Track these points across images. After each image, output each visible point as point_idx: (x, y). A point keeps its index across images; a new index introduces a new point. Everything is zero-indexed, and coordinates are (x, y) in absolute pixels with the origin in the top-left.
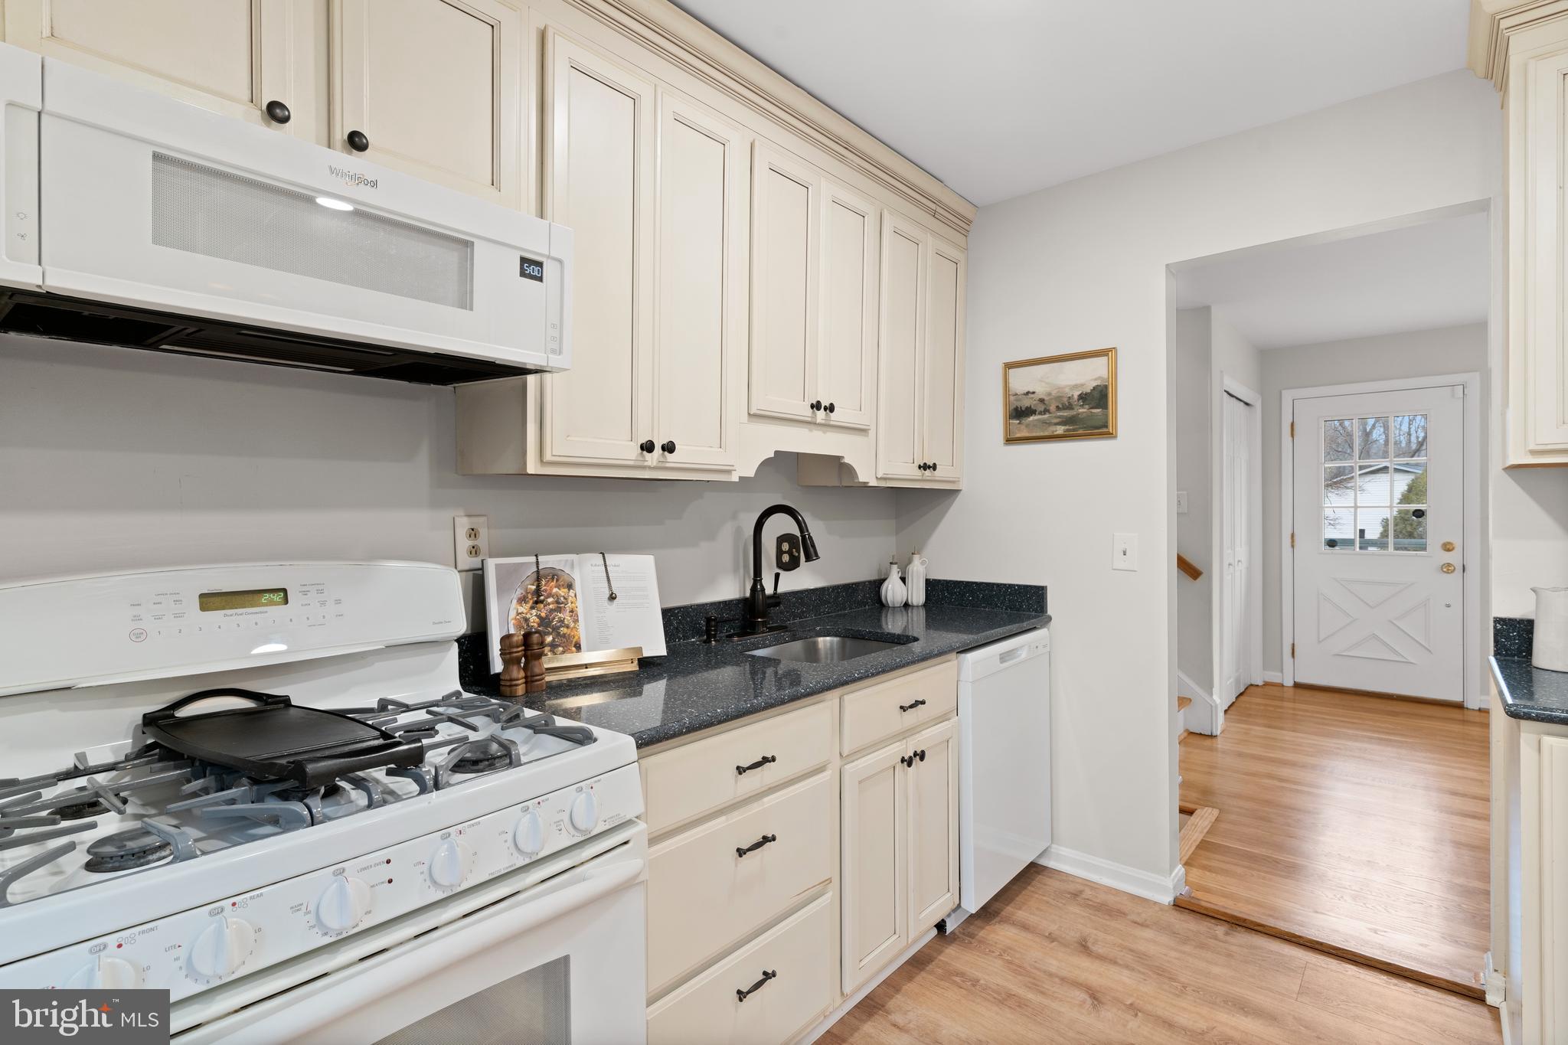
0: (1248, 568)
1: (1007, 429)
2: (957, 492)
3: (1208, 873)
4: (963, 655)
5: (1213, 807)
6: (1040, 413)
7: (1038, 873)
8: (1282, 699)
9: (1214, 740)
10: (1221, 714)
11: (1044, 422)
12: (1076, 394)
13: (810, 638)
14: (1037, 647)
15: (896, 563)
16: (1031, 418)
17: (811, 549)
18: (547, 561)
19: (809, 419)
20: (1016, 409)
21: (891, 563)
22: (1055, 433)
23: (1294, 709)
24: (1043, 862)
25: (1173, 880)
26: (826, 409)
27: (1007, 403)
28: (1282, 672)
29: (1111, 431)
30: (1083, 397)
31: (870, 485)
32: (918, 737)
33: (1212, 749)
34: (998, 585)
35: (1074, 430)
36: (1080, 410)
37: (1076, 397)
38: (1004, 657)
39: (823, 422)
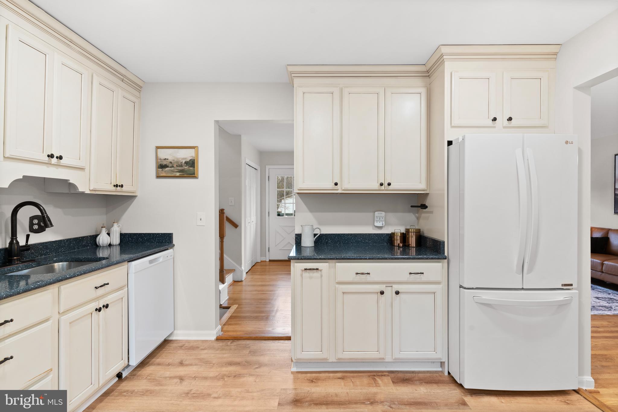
0: (256, 224)
1: (157, 173)
2: (135, 196)
3: (230, 326)
4: (130, 263)
5: (236, 304)
6: (170, 167)
7: (168, 343)
8: (266, 266)
9: (242, 282)
10: (244, 274)
11: (173, 171)
12: (184, 161)
13: (50, 263)
14: (167, 256)
15: (105, 227)
16: (167, 169)
17: (48, 222)
19: (47, 162)
20: (161, 165)
21: (102, 227)
22: (176, 175)
23: (269, 268)
24: (171, 338)
25: (216, 331)
26: (57, 157)
27: (157, 162)
28: (266, 257)
29: (196, 176)
30: (186, 163)
31: (86, 193)
32: (106, 299)
33: (241, 285)
34: (153, 234)
35: (183, 175)
36: (185, 168)
37: (184, 162)
38: (151, 262)
39: (56, 163)
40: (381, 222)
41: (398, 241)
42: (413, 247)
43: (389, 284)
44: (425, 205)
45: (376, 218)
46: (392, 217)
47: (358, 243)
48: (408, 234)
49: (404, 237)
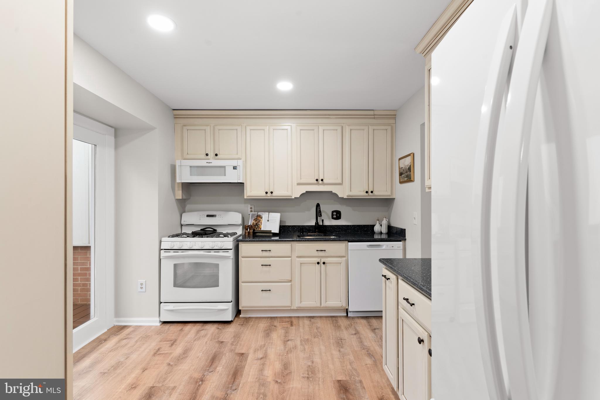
1: (400, 179)
2: (394, 198)
4: (349, 243)
12: (408, 168)
14: (392, 246)
16: (402, 176)
18: (259, 213)
19: (316, 183)
21: (377, 220)
22: (405, 180)
26: (321, 180)
27: (399, 171)
29: (412, 179)
31: (344, 198)
32: (326, 259)
35: (408, 179)
36: (408, 173)
38: (370, 246)
39: (321, 183)
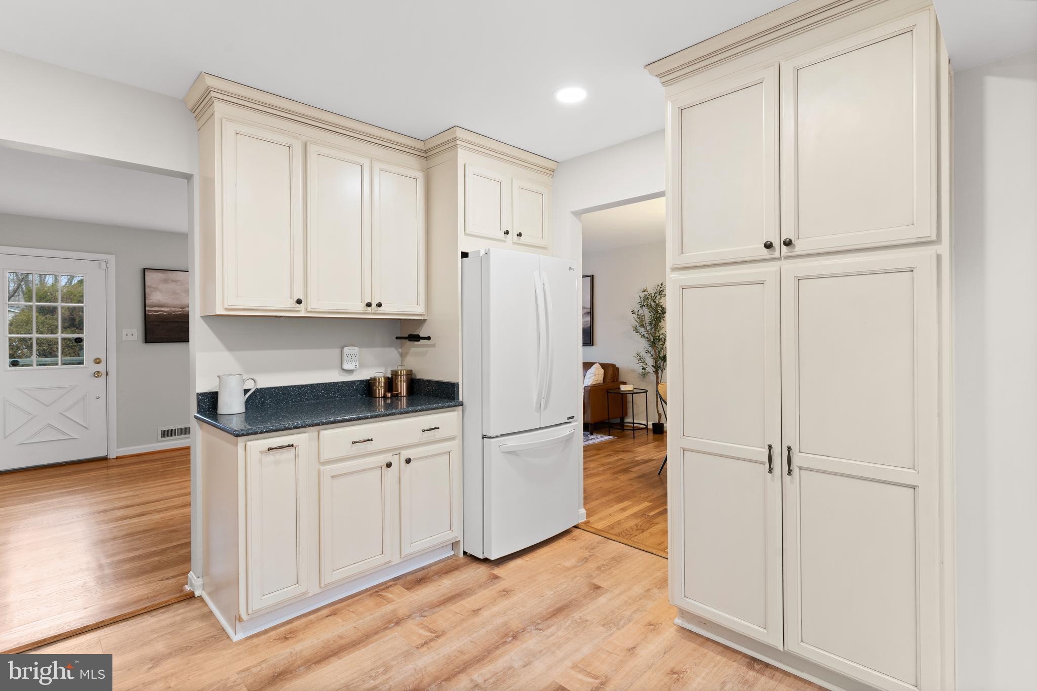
40: (353, 363)
41: (380, 390)
42: (404, 396)
43: (397, 451)
44: (419, 335)
45: (345, 357)
46: (369, 354)
47: (317, 400)
48: (396, 378)
49: (390, 383)
